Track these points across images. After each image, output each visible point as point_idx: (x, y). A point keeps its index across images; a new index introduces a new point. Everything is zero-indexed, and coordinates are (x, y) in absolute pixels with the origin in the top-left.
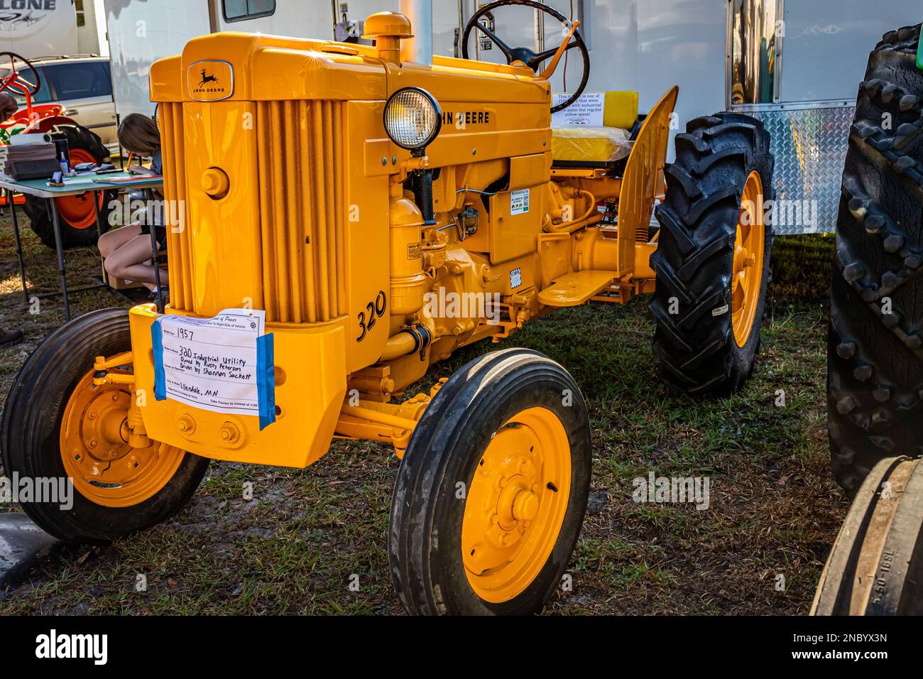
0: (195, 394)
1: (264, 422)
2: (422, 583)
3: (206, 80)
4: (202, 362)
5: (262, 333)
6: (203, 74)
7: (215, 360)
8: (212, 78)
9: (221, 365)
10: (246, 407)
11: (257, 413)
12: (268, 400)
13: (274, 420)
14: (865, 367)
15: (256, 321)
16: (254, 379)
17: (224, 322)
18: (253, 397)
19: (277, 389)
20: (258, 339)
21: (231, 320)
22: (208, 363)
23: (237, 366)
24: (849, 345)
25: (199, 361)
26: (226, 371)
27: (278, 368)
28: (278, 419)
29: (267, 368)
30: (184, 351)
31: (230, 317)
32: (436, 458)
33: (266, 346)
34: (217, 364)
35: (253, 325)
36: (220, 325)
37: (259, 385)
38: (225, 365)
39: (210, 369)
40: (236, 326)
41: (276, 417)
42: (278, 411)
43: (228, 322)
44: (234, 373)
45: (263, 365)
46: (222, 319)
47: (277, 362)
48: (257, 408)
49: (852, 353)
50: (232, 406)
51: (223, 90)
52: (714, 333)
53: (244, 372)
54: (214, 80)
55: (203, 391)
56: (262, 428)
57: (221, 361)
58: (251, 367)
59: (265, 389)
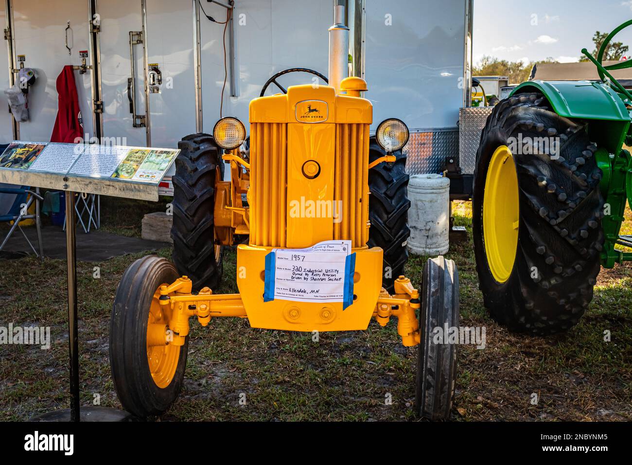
0: (303, 294)
1: (346, 305)
2: (447, 381)
3: (311, 111)
4: (310, 274)
5: (350, 253)
6: (309, 107)
7: (320, 271)
8: (315, 110)
9: (324, 274)
10: (336, 297)
11: (342, 301)
12: (350, 292)
13: (352, 303)
14: (551, 257)
15: (346, 247)
16: (343, 281)
17: (326, 248)
18: (341, 291)
19: (355, 285)
20: (347, 257)
21: (331, 247)
22: (315, 273)
23: (333, 274)
24: (543, 247)
25: (308, 273)
26: (327, 277)
27: (357, 273)
28: (355, 302)
29: (350, 273)
30: (296, 268)
31: (330, 246)
32: (449, 312)
33: (351, 261)
34: (321, 274)
35: (344, 249)
36: (324, 250)
37: (345, 284)
38: (326, 274)
39: (315, 277)
40: (335, 250)
41: (354, 301)
42: (355, 297)
43: (329, 248)
44: (332, 278)
45: (348, 272)
46: (325, 247)
47: (357, 269)
48: (343, 297)
49: (545, 251)
50: (328, 298)
51: (322, 117)
52: (401, 257)
53: (337, 277)
54: (316, 111)
55: (308, 291)
56: (344, 309)
57: (324, 272)
58: (342, 274)
59: (348, 285)
